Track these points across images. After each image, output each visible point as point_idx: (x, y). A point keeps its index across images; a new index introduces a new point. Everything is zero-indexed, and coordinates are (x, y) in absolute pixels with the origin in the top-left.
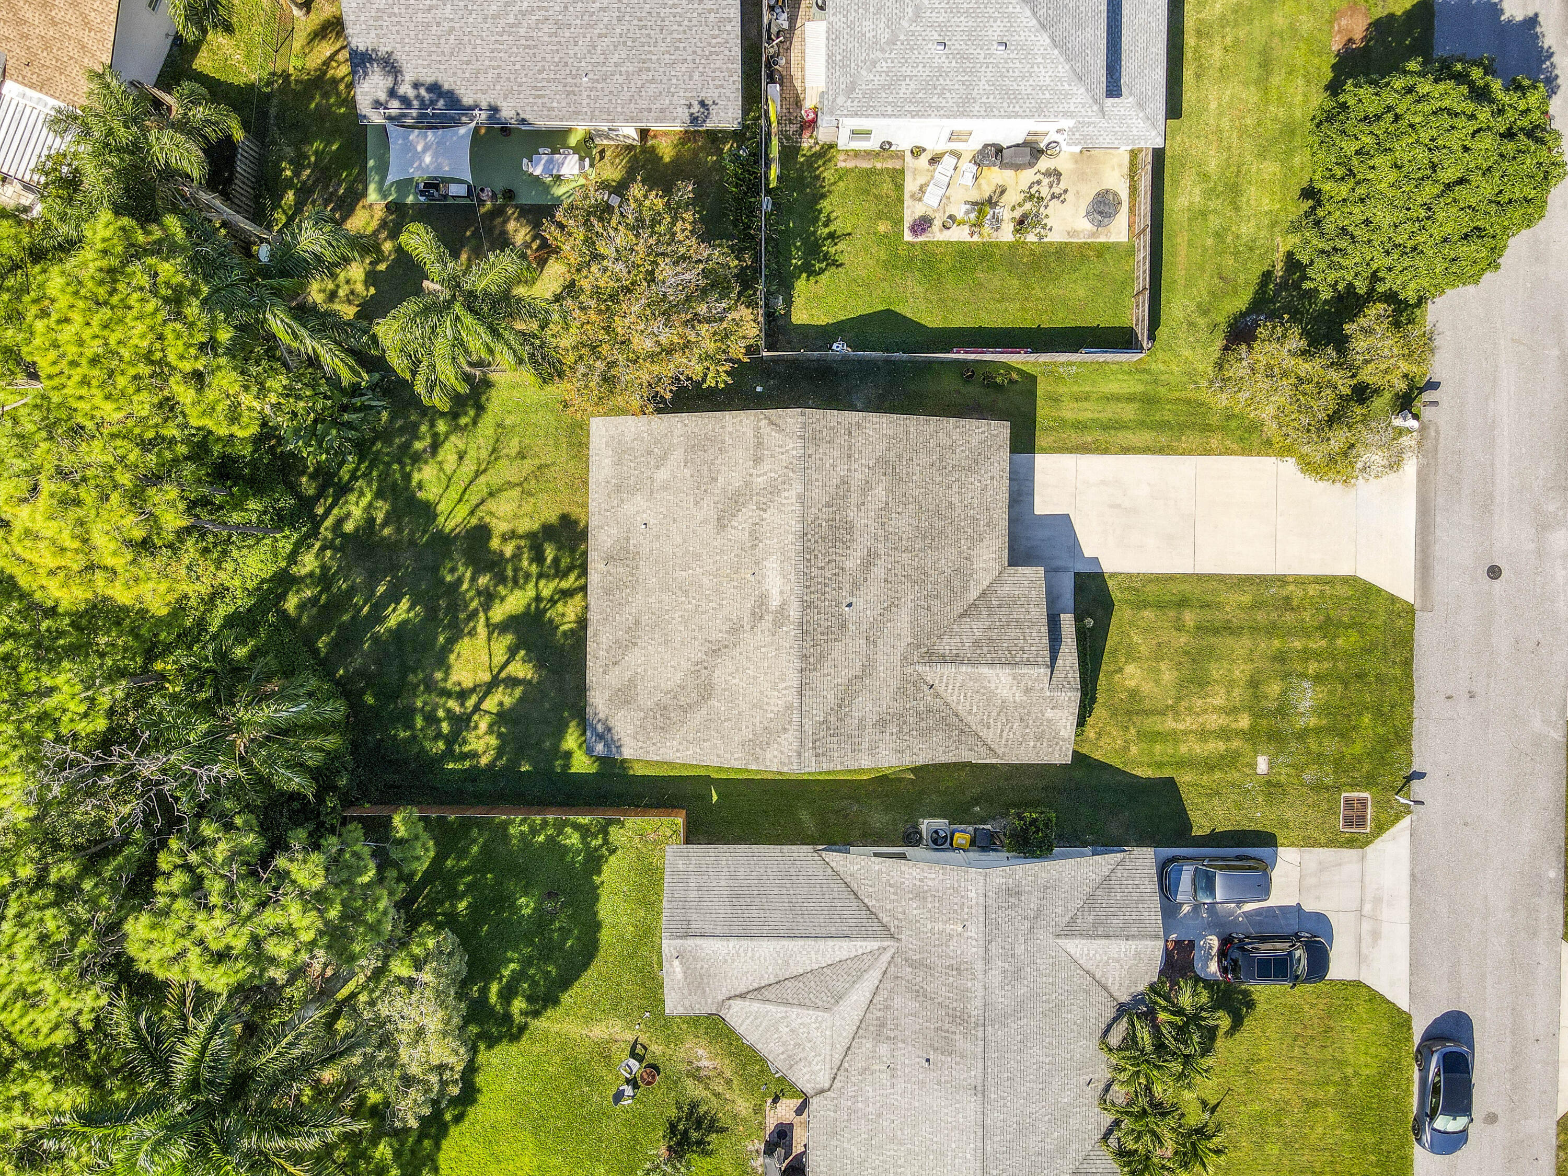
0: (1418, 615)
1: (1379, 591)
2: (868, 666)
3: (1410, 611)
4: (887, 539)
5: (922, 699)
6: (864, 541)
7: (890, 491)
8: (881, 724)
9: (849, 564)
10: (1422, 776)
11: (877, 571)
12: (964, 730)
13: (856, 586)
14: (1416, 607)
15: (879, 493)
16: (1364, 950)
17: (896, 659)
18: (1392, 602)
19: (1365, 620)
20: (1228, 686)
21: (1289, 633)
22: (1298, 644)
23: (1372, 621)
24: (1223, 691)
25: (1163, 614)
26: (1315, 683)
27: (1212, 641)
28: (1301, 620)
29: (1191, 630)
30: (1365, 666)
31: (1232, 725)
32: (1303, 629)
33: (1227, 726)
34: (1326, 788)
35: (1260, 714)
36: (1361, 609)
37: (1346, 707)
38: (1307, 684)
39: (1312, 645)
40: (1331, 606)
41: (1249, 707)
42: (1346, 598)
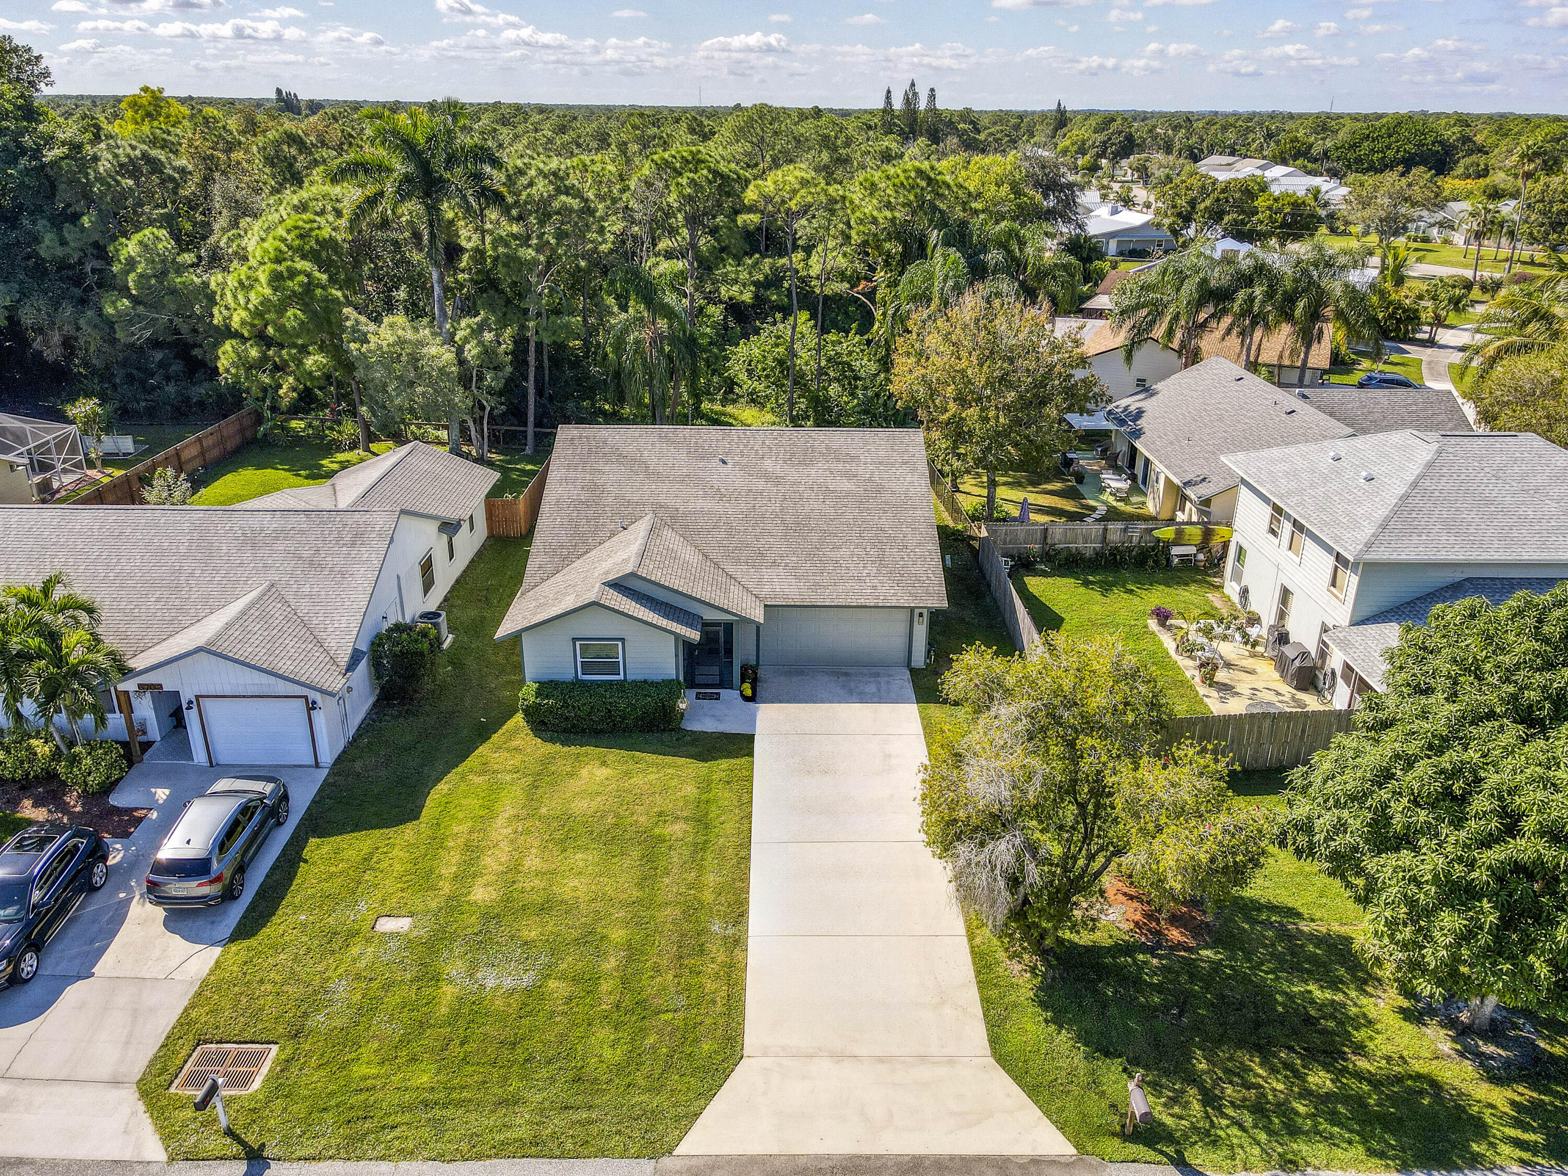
0: (647, 1165)
1: (709, 1094)
3: (655, 1148)
5: (613, 522)
9: (768, 463)
11: (761, 484)
12: (565, 562)
14: (666, 1162)
17: (662, 499)
18: (677, 1119)
19: (645, 1069)
20: (553, 872)
21: (633, 952)
22: (610, 964)
23: (642, 1083)
24: (545, 867)
25: (687, 802)
26: (528, 992)
27: (636, 853)
28: (657, 970)
29: (657, 831)
30: (544, 1073)
31: (480, 881)
32: (639, 972)
33: (482, 875)
34: (305, 1015)
35: (490, 916)
36: (668, 1067)
37: (462, 1044)
38: (528, 979)
39: (605, 987)
40: (681, 1015)
41: (507, 900)
42: (696, 1041)
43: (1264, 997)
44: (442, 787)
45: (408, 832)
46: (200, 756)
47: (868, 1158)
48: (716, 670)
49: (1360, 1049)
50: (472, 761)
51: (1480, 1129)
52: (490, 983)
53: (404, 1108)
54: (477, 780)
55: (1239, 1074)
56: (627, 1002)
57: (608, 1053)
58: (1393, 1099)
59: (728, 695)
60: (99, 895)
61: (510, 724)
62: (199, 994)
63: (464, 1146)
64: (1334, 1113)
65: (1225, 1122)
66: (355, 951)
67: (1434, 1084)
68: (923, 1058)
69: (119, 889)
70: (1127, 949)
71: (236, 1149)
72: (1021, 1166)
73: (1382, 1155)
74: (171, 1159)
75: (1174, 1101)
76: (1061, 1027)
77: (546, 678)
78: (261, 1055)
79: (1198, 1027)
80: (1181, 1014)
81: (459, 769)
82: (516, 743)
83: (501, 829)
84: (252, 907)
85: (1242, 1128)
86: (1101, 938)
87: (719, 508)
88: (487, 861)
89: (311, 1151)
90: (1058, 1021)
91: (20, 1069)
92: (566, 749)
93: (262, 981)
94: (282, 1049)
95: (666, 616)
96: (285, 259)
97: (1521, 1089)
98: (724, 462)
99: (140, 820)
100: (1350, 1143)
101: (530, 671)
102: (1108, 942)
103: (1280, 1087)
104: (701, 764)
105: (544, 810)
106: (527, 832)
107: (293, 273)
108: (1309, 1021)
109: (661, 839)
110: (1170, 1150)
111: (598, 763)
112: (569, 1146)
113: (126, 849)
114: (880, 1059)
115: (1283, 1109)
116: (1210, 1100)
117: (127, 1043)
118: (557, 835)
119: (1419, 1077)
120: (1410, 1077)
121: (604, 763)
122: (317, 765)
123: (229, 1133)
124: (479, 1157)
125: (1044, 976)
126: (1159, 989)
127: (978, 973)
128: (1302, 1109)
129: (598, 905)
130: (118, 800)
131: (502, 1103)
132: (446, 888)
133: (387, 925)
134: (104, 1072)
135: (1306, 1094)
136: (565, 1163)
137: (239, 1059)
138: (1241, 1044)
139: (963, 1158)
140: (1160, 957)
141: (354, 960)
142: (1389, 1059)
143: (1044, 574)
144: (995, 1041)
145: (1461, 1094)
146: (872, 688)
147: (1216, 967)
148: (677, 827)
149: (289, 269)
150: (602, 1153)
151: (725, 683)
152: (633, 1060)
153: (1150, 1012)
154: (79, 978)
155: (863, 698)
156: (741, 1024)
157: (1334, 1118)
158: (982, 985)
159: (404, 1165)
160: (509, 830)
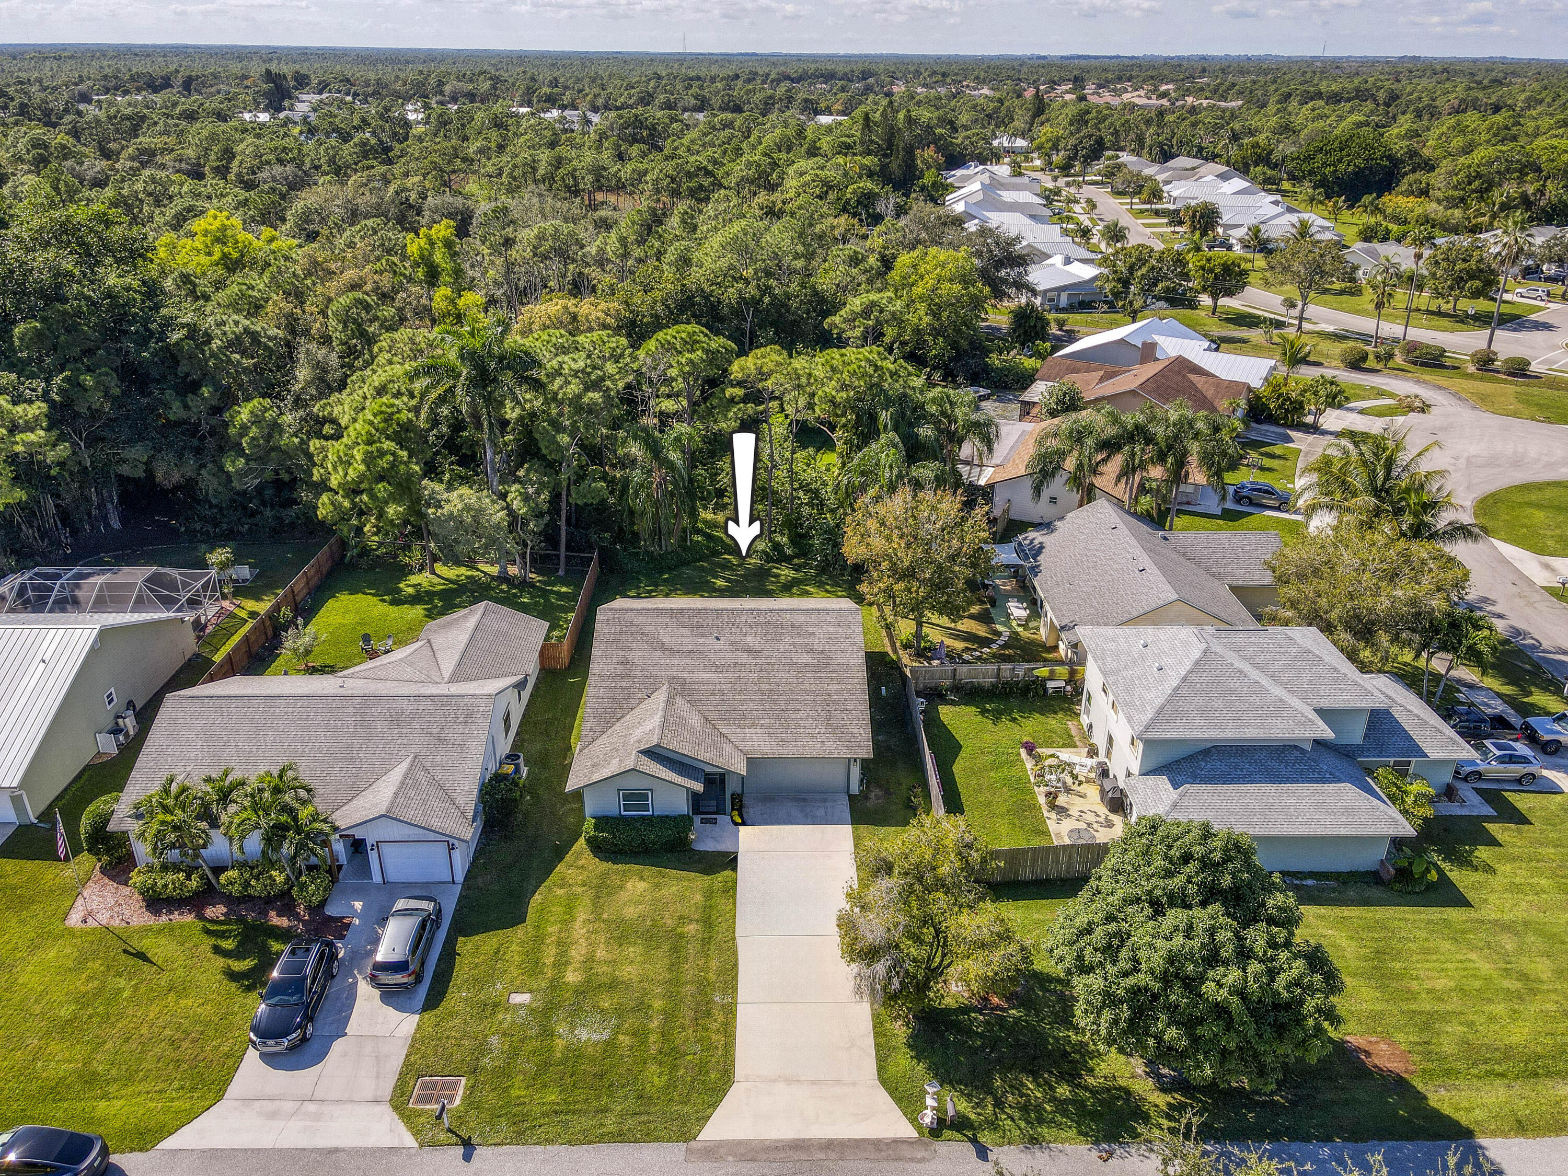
0: (682, 1146)
1: (715, 1105)
2: (670, 652)
3: (686, 1136)
4: (769, 664)
5: (640, 690)
6: (768, 649)
7: (806, 665)
8: (625, 661)
9: (749, 639)
10: (467, 1157)
11: (744, 657)
12: (608, 723)
13: (733, 643)
14: (693, 1143)
15: (806, 658)
16: (257, 1104)
17: (674, 671)
18: (698, 1120)
19: (679, 1091)
20: (614, 961)
21: (668, 1015)
22: (654, 1024)
23: (677, 1098)
24: (610, 957)
25: (697, 908)
26: (607, 1043)
27: (666, 947)
28: (683, 1027)
29: (679, 930)
30: (621, 1093)
31: (570, 968)
32: (672, 1029)
33: (571, 963)
34: (477, 1059)
35: (580, 991)
36: (692, 1088)
37: (572, 1076)
38: (606, 1035)
39: (652, 1038)
40: (697, 1056)
41: (588, 981)
42: (707, 1072)
43: (1041, 1038)
44: (537, 898)
45: (520, 933)
46: (377, 878)
47: (803, 1140)
48: (714, 803)
49: (1091, 1071)
50: (553, 878)
51: (1145, 1118)
52: (584, 1037)
53: (545, 1115)
54: (560, 892)
55: (1017, 1088)
56: (666, 1049)
57: (656, 1080)
58: (1101, 1102)
59: (723, 819)
60: (336, 979)
61: (576, 847)
62: (412, 1046)
63: (581, 1137)
64: (1067, 1110)
65: (1004, 1117)
66: (500, 1016)
67: (1128, 1092)
68: (838, 1082)
69: (346, 977)
70: (965, 1010)
71: (454, 1139)
72: (887, 1144)
73: (1086, 1135)
74: (421, 1146)
75: (978, 1105)
76: (919, 1061)
77: (601, 814)
78: (456, 1084)
79: (999, 1061)
80: (991, 1052)
81: (546, 883)
82: (581, 863)
83: (579, 930)
84: (431, 988)
85: (1013, 1120)
86: (949, 1002)
87: (714, 678)
88: (573, 953)
89: (497, 1140)
90: (918, 1058)
91: (319, 1095)
92: (616, 866)
93: (448, 1037)
94: (468, 1080)
95: (680, 774)
96: (374, 442)
97: (1176, 1096)
98: (718, 639)
99: (348, 925)
100: (1070, 1127)
101: (588, 811)
102: (954, 1006)
103: (1039, 1095)
104: (706, 877)
105: (605, 915)
106: (595, 931)
107: (382, 453)
108: (1065, 1054)
109: (681, 936)
110: (970, 1134)
111: (637, 878)
112: (638, 1136)
113: (346, 948)
114: (813, 1083)
115: (1039, 1109)
116: (999, 1104)
117: (378, 1077)
118: (616, 934)
119: (1120, 1088)
120: (1116, 1089)
121: (642, 878)
122: (454, 882)
123: (450, 1130)
124: (590, 1143)
125: (914, 1029)
126: (980, 1035)
127: (875, 1027)
128: (1048, 1108)
129: (645, 985)
130: (331, 910)
131: (601, 1111)
132: (549, 973)
133: (517, 999)
134: (369, 1095)
135: (1053, 1099)
136: (637, 1145)
137: (444, 1086)
138: (1024, 1070)
139: (855, 1140)
140: (984, 1015)
141: (501, 1023)
142: (1105, 1078)
143: (953, 703)
144: (881, 1070)
145: (1141, 1099)
146: (821, 812)
147: (1017, 1020)
148: (691, 927)
149: (378, 450)
150: (657, 1140)
151: (721, 811)
152: (671, 1085)
153: (974, 1051)
154: (339, 1037)
155: (815, 821)
156: (733, 1061)
157: (1065, 1113)
158: (877, 1034)
159: (549, 1147)
160: (585, 930)
